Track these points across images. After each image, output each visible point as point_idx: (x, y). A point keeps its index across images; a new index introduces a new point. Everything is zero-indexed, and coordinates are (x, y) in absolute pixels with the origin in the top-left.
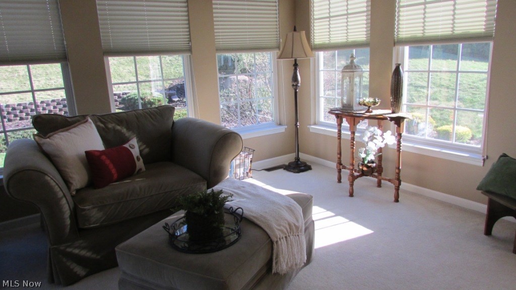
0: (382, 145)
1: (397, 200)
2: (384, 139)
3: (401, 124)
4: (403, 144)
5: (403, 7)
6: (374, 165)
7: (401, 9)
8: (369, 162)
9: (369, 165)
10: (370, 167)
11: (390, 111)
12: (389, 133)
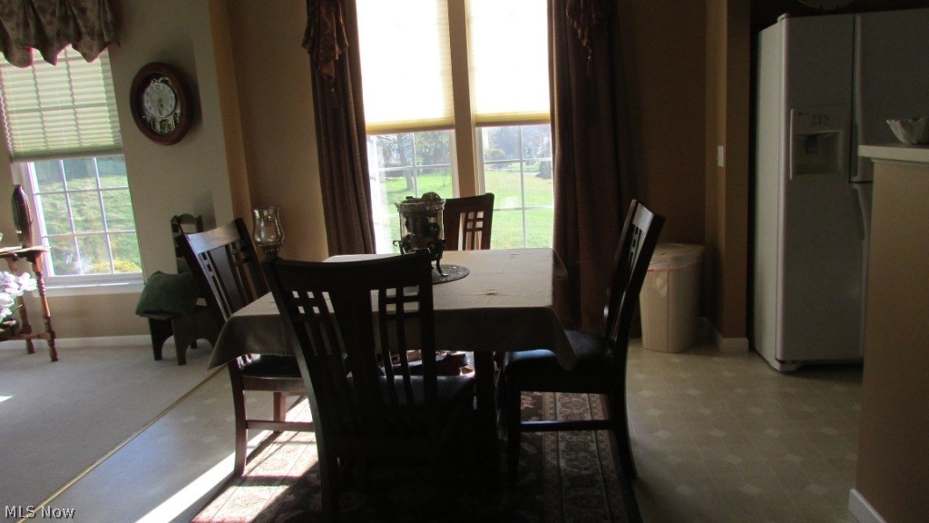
0: (20, 293)
1: (54, 359)
2: (20, 285)
3: (37, 260)
4: (45, 288)
5: (12, 112)
6: (14, 322)
7: (10, 115)
8: (4, 320)
9: (6, 323)
10: (8, 326)
11: (20, 247)
12: (27, 275)
